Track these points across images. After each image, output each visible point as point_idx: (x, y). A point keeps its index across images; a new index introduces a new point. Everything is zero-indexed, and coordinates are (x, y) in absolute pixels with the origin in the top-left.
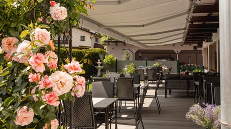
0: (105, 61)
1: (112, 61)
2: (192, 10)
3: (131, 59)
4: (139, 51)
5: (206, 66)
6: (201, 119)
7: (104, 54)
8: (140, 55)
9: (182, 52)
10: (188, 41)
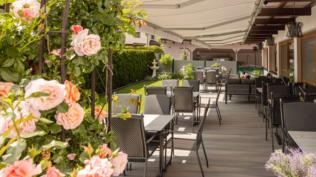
0: (161, 60)
1: (169, 61)
2: (256, 14)
3: (189, 58)
4: (196, 50)
5: (266, 67)
6: (285, 172)
7: (160, 52)
8: (198, 53)
9: (241, 51)
10: (248, 41)
